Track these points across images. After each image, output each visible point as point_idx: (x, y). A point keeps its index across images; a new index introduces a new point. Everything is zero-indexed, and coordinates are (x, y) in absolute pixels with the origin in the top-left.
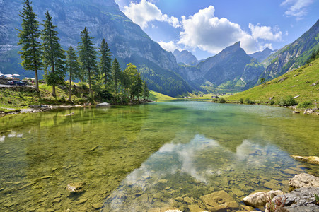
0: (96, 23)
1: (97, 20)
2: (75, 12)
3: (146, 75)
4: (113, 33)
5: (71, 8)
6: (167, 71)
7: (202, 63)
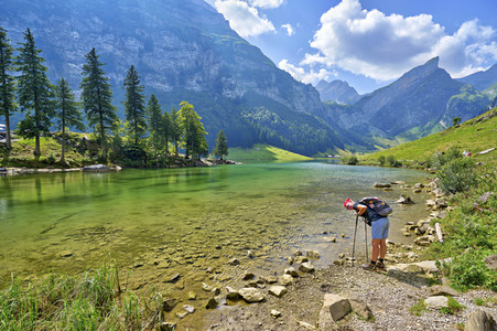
0: (195, 49)
1: (195, 45)
2: (165, 38)
3: (266, 123)
4: (219, 62)
5: (161, 32)
6: (302, 115)
7: (366, 98)
